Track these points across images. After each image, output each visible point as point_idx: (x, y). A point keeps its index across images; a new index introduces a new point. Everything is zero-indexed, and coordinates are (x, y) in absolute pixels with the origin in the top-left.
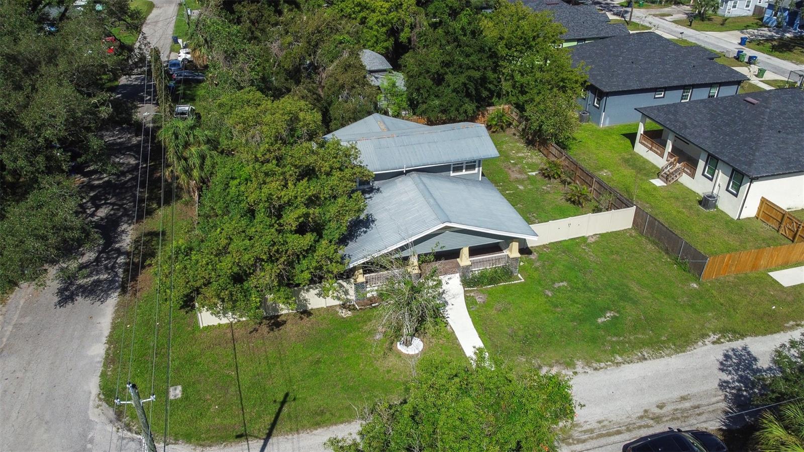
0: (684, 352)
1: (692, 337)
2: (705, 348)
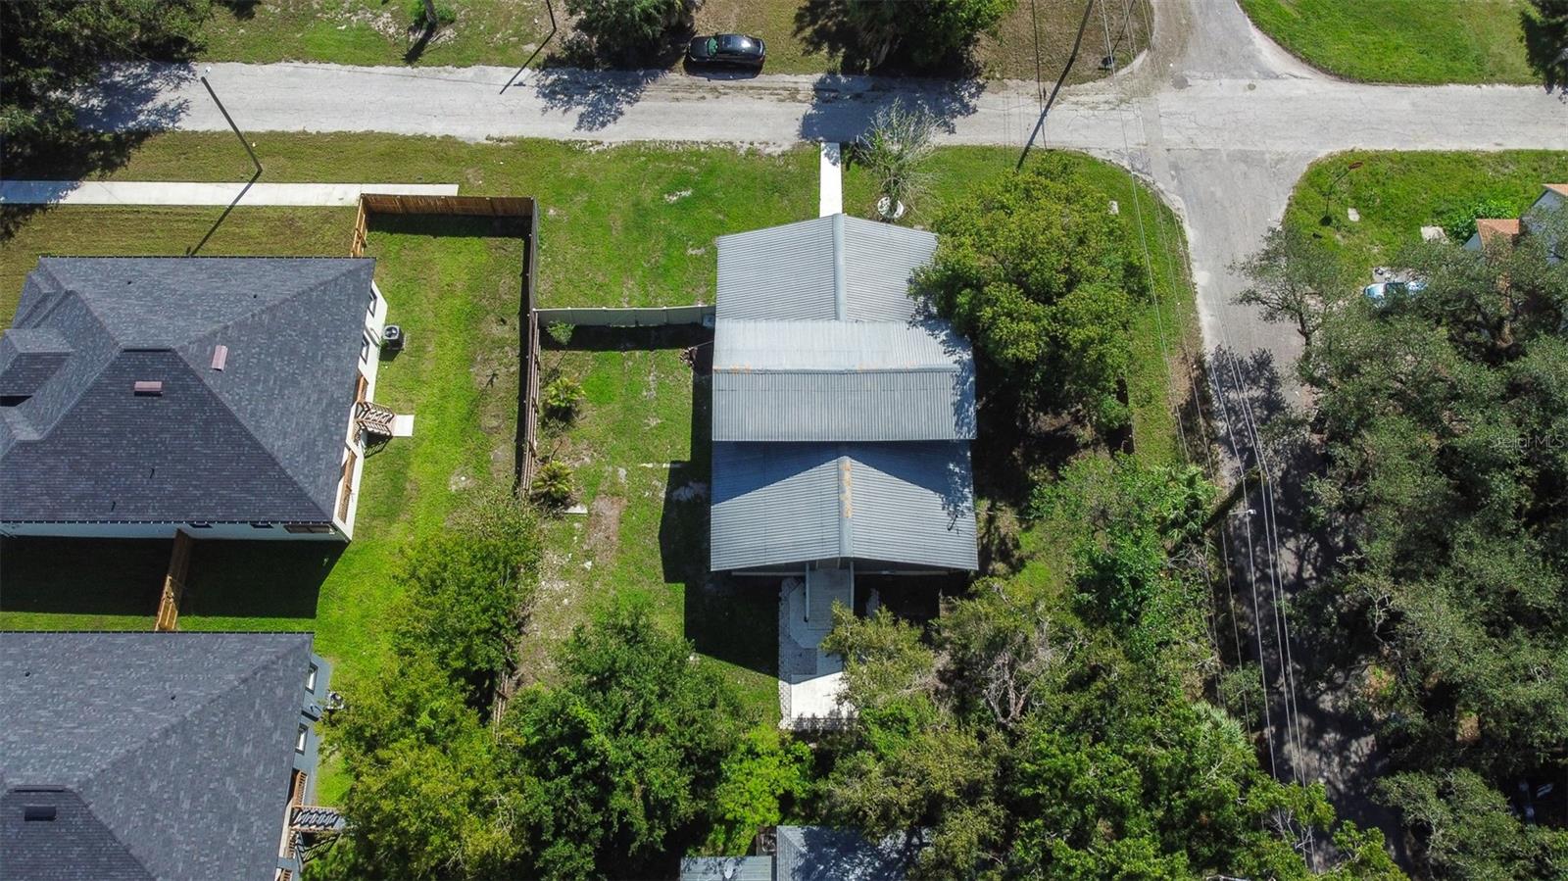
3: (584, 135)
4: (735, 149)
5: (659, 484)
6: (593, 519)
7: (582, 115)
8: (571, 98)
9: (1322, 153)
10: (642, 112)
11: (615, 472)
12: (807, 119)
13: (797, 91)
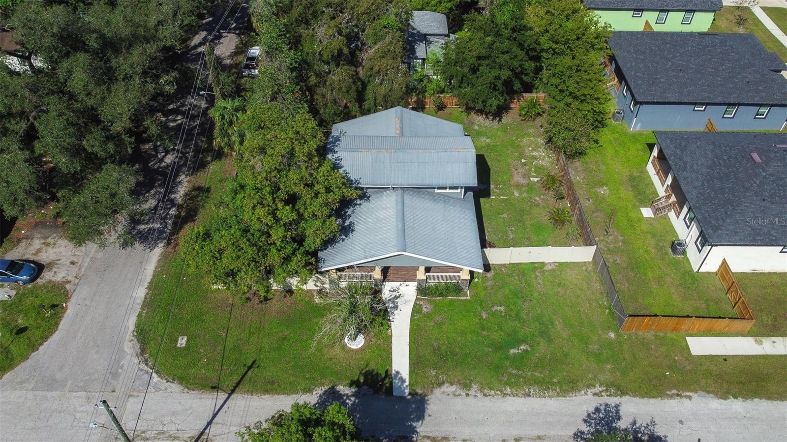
0: (565, 397)
1: (580, 384)
2: (585, 397)
11: (521, 194)
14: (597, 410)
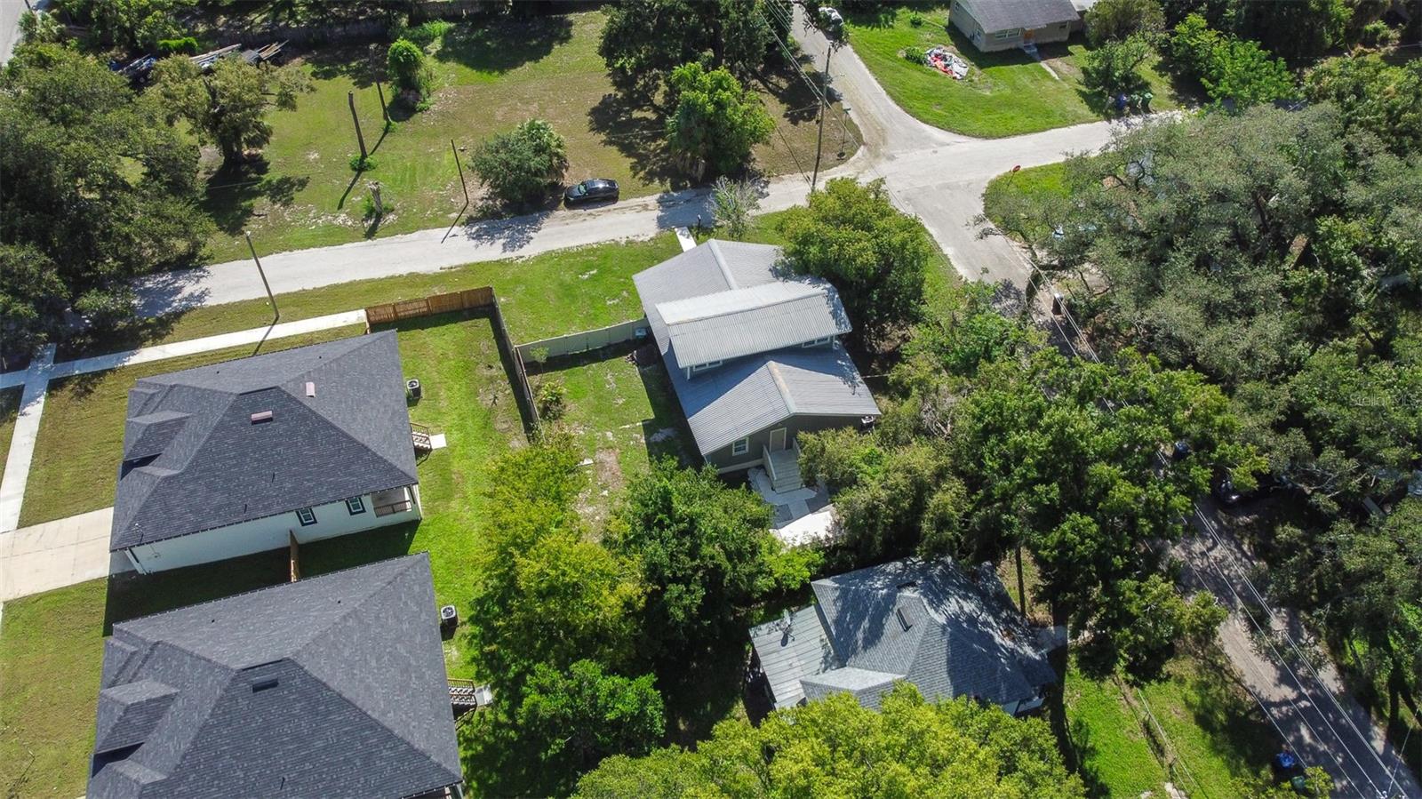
3: (508, 254)
4: (617, 243)
5: (638, 436)
6: (599, 465)
7: (504, 244)
8: (493, 236)
9: (993, 176)
10: (546, 235)
11: (604, 436)
12: (659, 219)
13: (647, 205)
14: (521, 247)
